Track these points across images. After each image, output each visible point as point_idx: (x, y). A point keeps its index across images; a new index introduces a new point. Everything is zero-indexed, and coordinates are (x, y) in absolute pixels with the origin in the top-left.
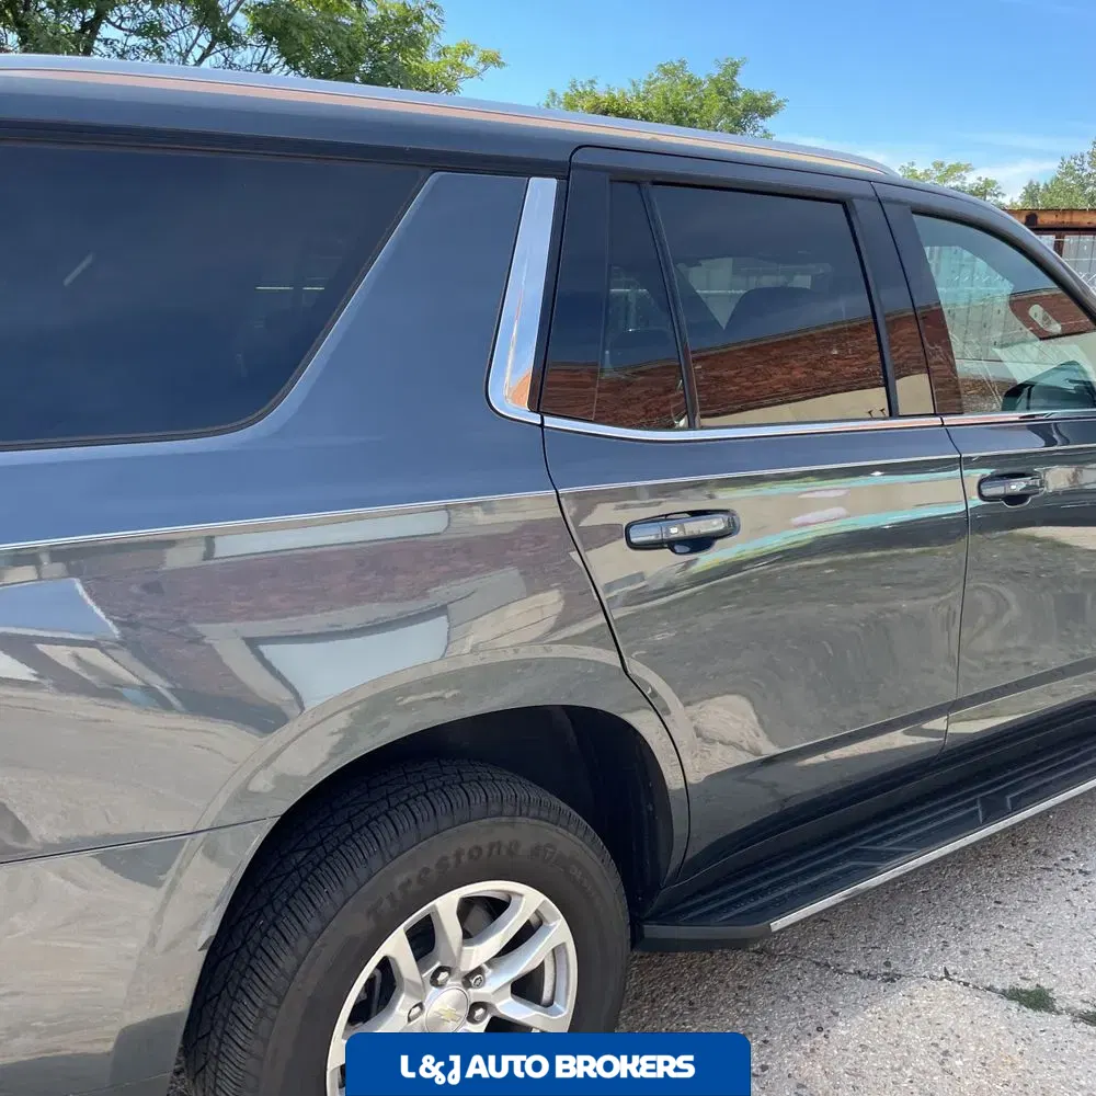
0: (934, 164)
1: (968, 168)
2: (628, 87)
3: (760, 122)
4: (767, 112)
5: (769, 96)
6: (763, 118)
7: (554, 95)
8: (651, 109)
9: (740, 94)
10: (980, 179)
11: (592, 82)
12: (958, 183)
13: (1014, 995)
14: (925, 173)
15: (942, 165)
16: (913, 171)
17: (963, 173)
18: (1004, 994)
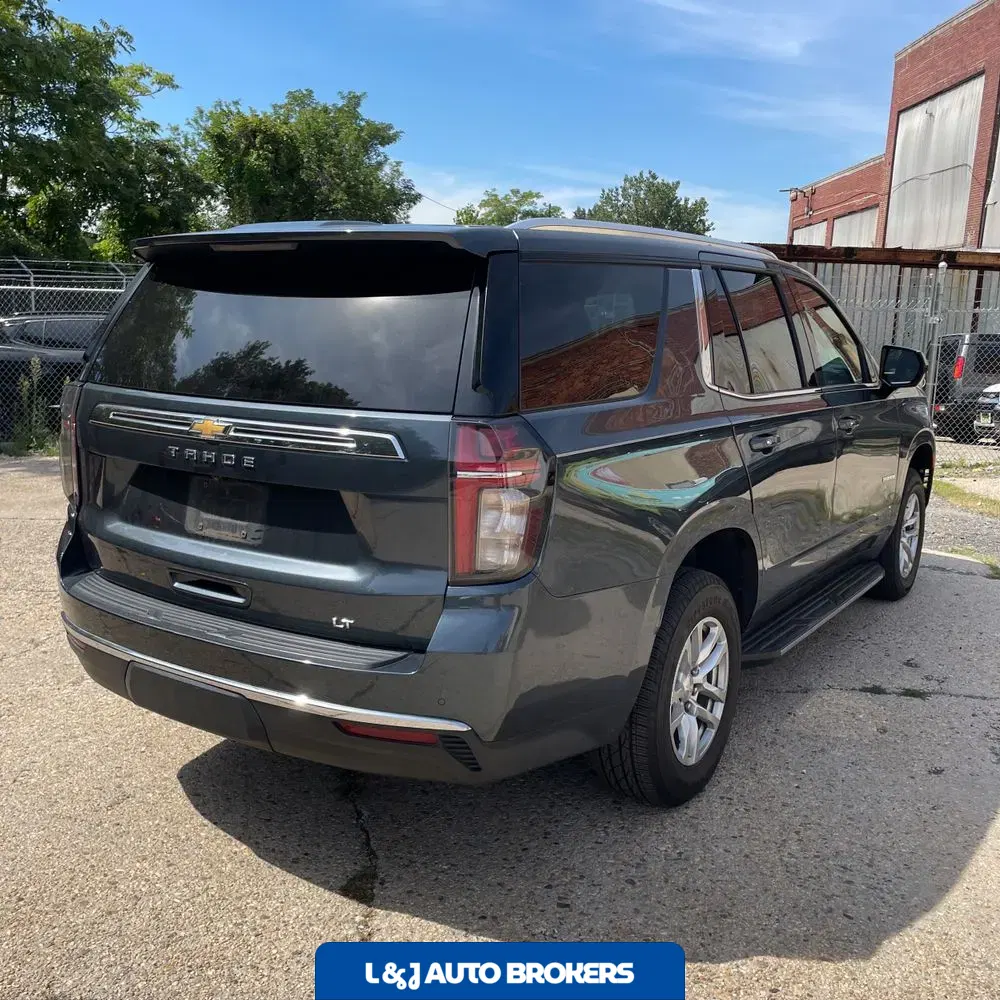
0: (512, 191)
1: (538, 196)
2: (270, 111)
3: (381, 149)
4: (387, 140)
5: (390, 127)
6: (382, 145)
7: (202, 112)
8: (296, 133)
9: (363, 123)
10: (545, 204)
11: (236, 103)
12: (531, 208)
13: (865, 690)
14: (505, 198)
15: (518, 192)
16: (496, 196)
17: (535, 199)
18: (860, 690)
